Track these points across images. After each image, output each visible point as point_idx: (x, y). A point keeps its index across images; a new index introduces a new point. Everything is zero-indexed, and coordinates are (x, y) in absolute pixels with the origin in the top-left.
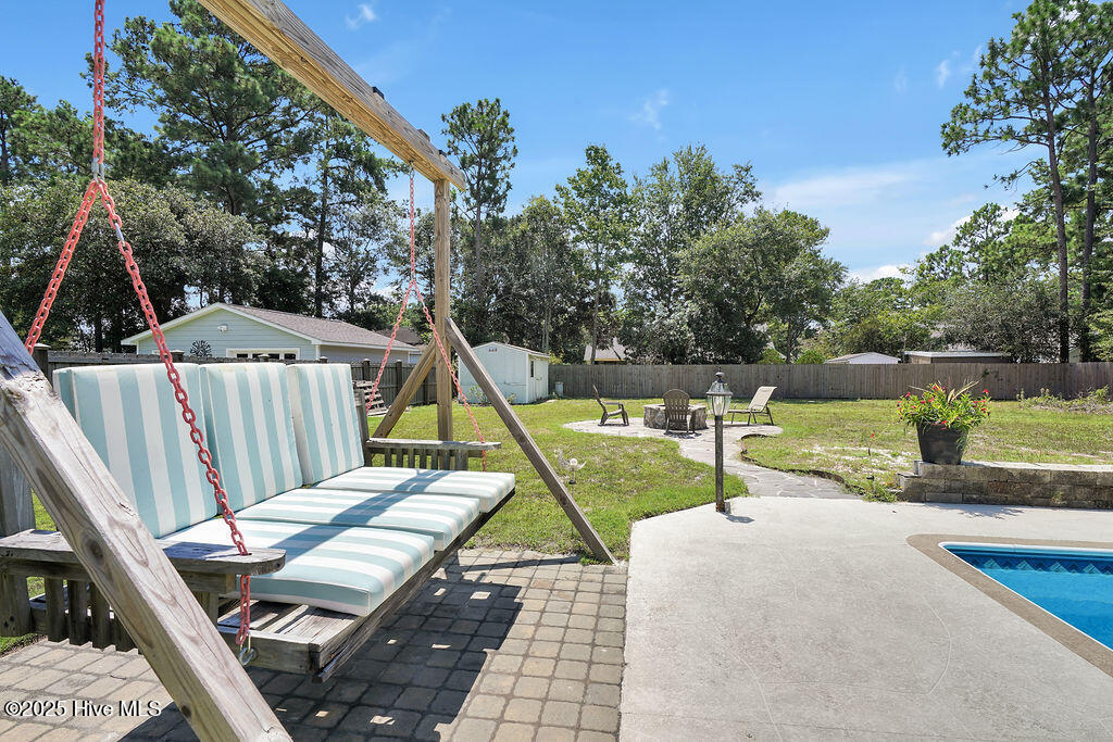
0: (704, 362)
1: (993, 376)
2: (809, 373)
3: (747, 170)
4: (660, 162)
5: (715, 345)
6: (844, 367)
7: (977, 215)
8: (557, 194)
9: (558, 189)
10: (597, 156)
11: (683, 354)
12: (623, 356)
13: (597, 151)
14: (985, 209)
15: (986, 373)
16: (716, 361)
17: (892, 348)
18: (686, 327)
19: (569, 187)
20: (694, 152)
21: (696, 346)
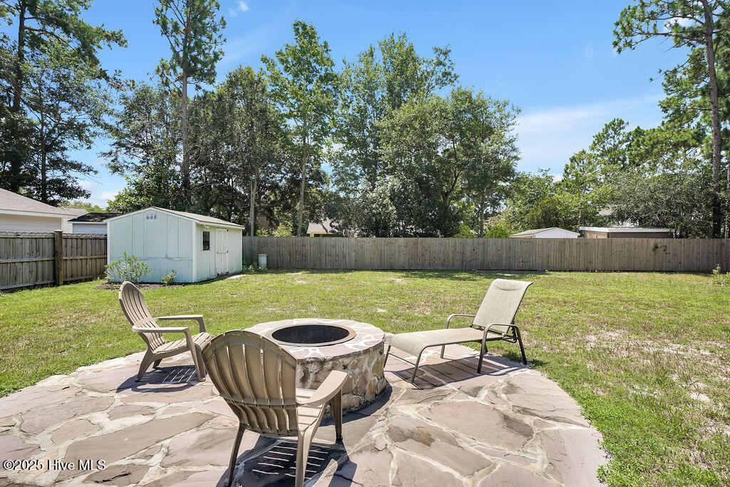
0: (405, 235)
1: (662, 249)
2: (502, 246)
3: (445, 54)
4: (367, 50)
5: (416, 219)
6: (531, 241)
7: (607, 127)
8: (264, 66)
9: (264, 60)
10: (304, 32)
11: (386, 228)
12: (329, 229)
13: (304, 27)
14: (613, 123)
15: (656, 247)
16: (416, 235)
17: (568, 225)
18: (387, 200)
19: (276, 61)
20: (396, 40)
21: (398, 220)
